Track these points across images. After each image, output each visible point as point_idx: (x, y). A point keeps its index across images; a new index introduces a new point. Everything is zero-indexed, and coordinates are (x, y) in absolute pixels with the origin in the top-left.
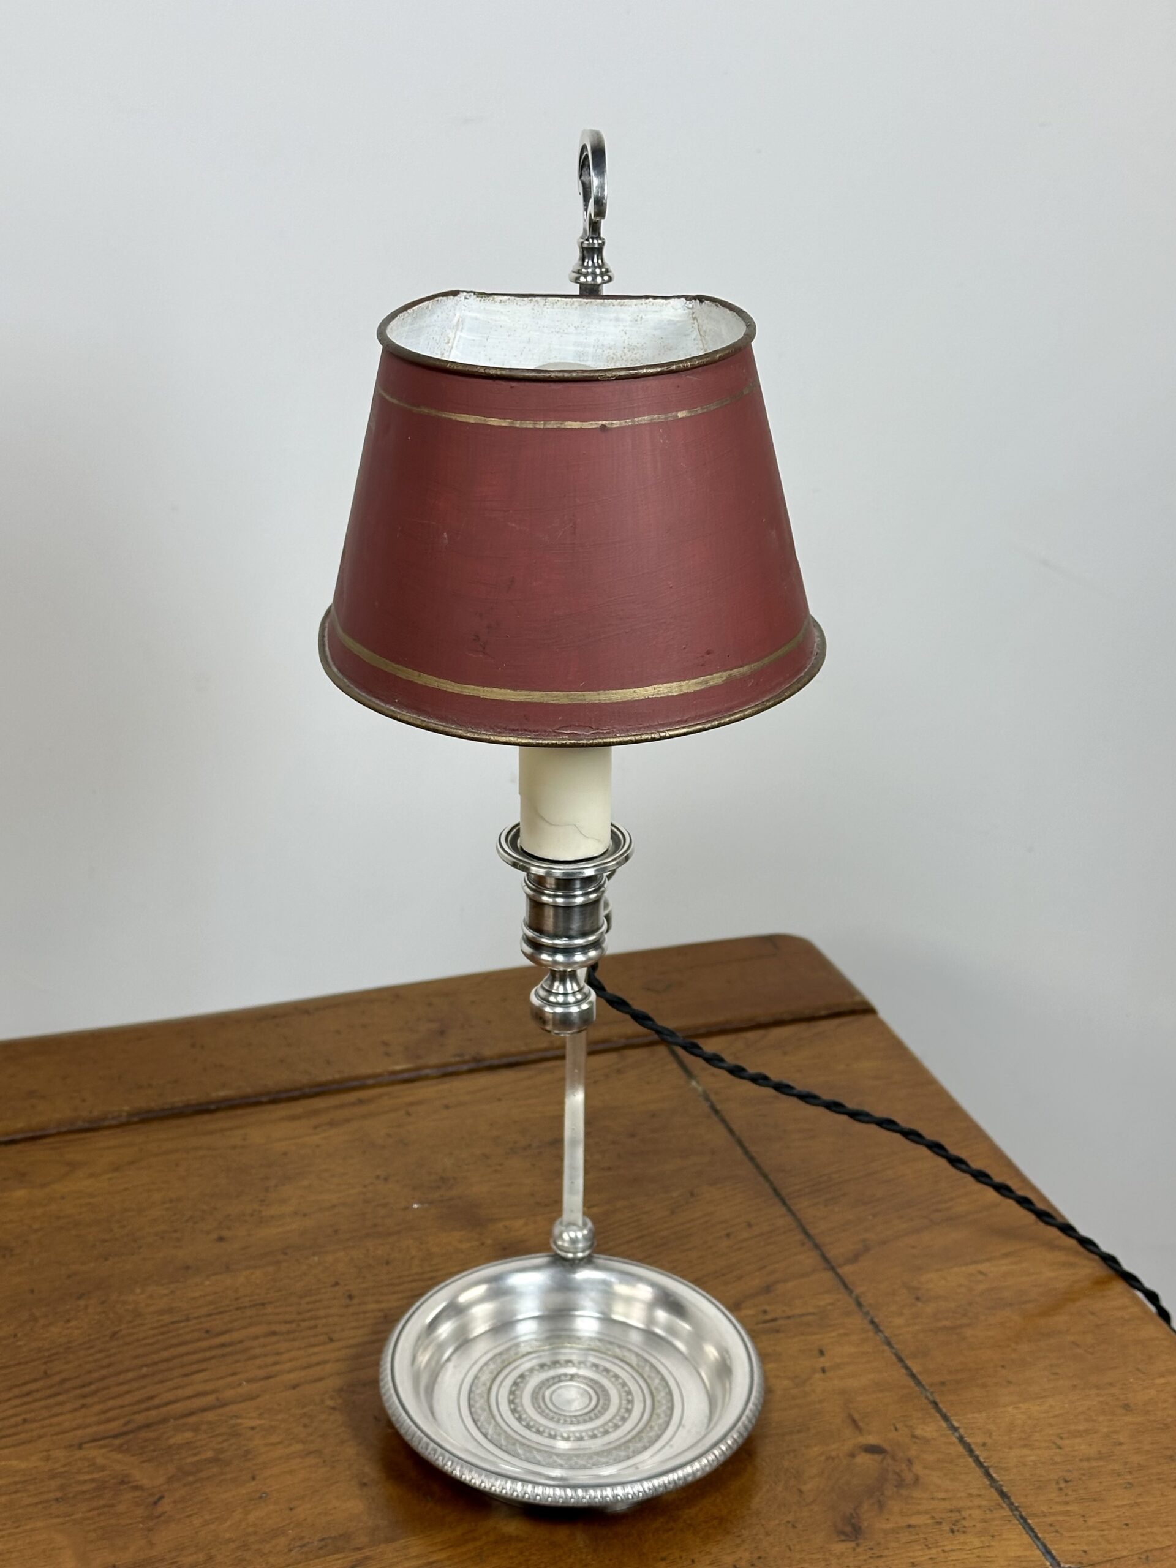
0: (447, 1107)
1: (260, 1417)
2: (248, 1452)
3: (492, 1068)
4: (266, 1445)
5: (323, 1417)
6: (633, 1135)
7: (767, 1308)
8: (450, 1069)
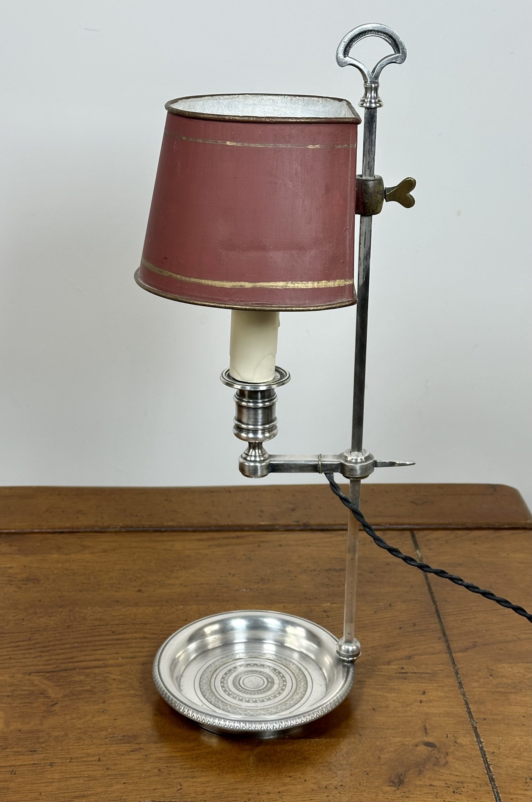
0: (280, 546)
3: (312, 530)
7: (405, 667)
8: (290, 528)
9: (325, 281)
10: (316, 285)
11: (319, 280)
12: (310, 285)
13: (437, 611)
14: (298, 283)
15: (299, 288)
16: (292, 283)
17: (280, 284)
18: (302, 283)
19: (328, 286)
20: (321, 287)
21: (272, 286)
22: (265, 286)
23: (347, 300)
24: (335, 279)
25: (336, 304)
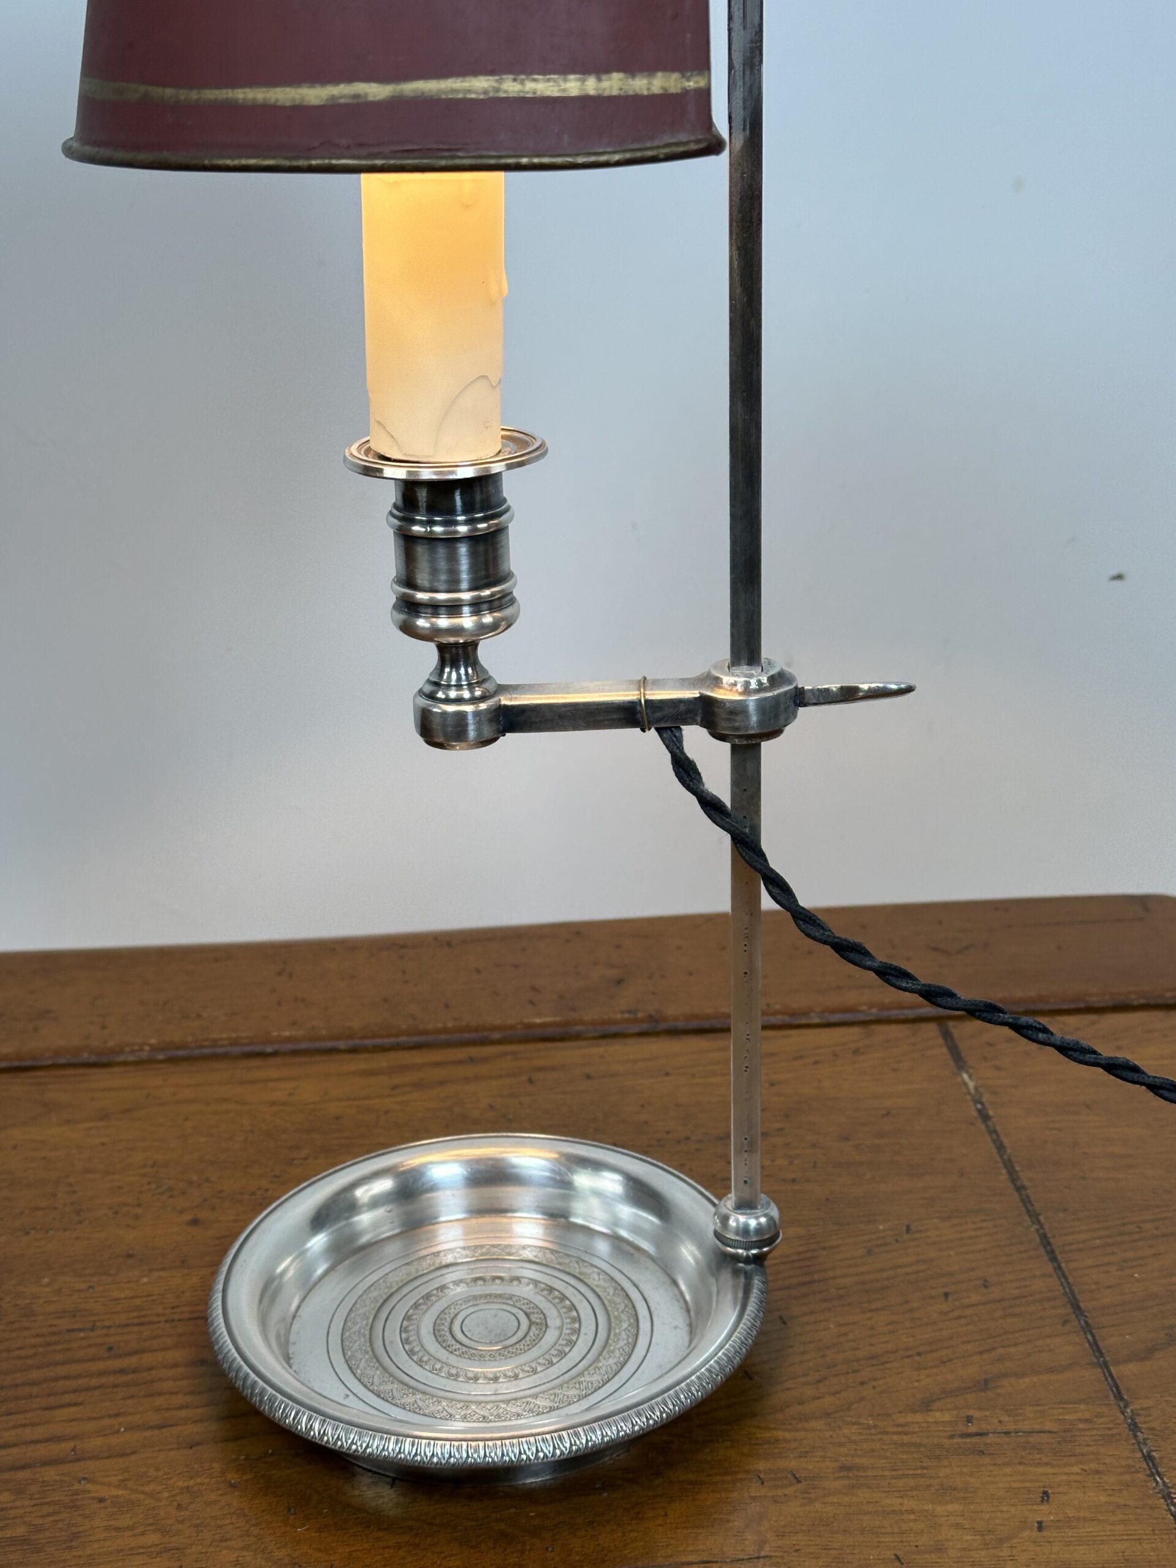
0: (589, 1077)
1: (122, 1485)
2: (75, 1536)
3: (674, 1032)
4: (107, 1528)
5: (213, 1496)
6: (845, 1138)
7: (976, 1414)
8: (614, 1029)
9: (620, 75)
10: (591, 86)
11: (600, 69)
12: (572, 86)
13: (1045, 1241)
14: (535, 80)
15: (539, 93)
16: (515, 80)
17: (479, 85)
18: (549, 80)
19: (631, 93)
20: (607, 93)
21: (453, 91)
22: (430, 91)
23: (692, 138)
24: (651, 69)
25: (658, 147)
